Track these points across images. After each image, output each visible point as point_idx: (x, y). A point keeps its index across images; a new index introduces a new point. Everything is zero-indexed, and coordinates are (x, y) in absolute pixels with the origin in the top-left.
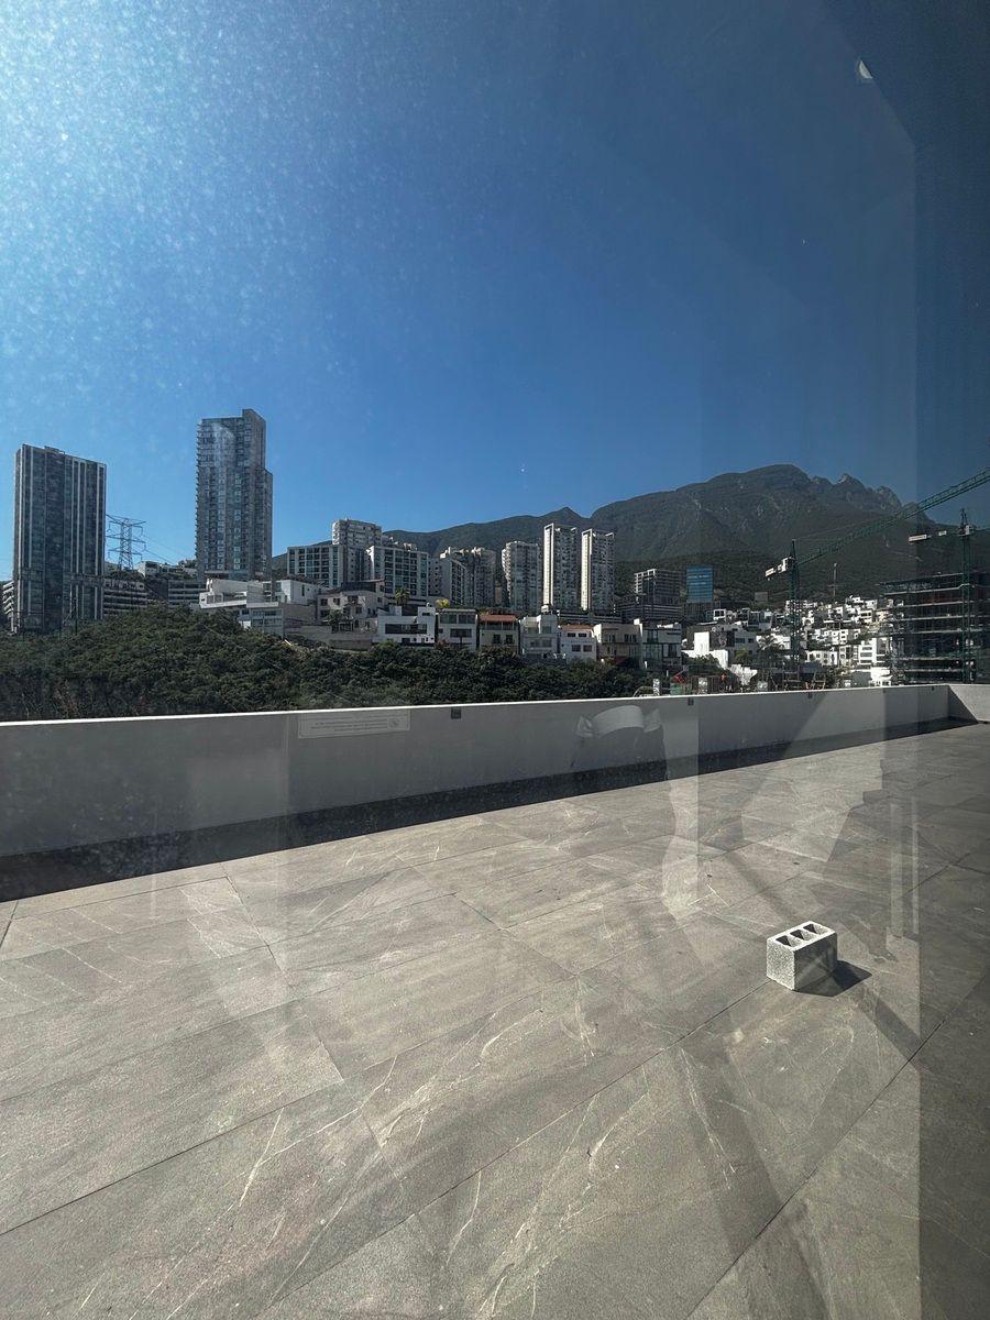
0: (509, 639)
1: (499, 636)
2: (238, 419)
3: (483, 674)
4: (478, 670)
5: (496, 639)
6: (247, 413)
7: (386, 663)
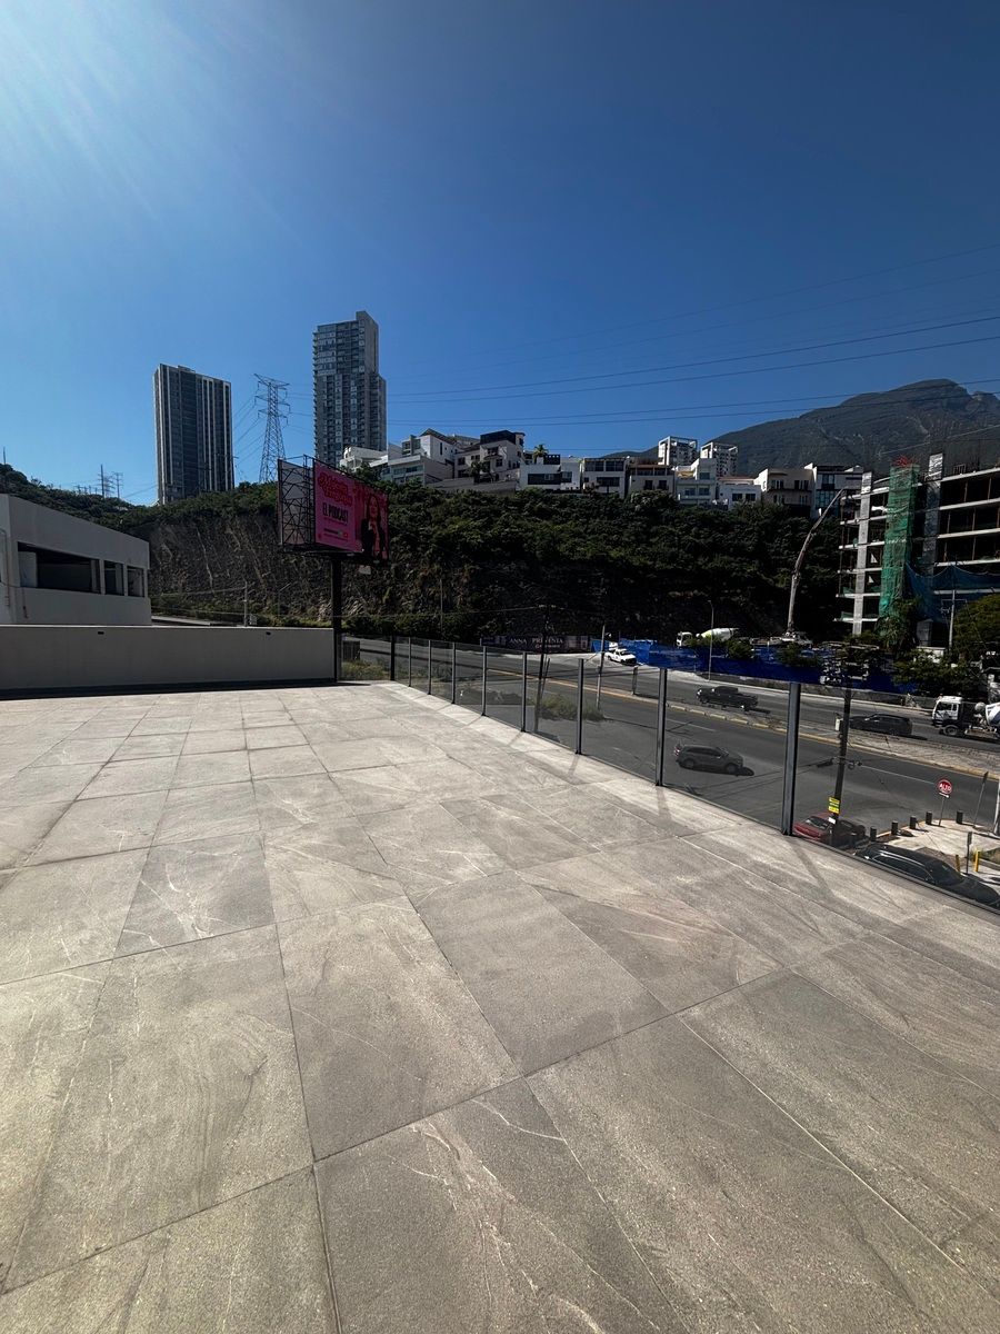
0: (663, 485)
1: (651, 482)
2: (352, 323)
3: (638, 513)
4: (633, 510)
5: (648, 485)
6: (363, 317)
7: (534, 503)
